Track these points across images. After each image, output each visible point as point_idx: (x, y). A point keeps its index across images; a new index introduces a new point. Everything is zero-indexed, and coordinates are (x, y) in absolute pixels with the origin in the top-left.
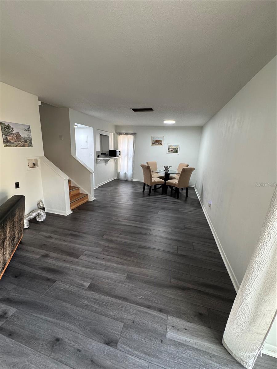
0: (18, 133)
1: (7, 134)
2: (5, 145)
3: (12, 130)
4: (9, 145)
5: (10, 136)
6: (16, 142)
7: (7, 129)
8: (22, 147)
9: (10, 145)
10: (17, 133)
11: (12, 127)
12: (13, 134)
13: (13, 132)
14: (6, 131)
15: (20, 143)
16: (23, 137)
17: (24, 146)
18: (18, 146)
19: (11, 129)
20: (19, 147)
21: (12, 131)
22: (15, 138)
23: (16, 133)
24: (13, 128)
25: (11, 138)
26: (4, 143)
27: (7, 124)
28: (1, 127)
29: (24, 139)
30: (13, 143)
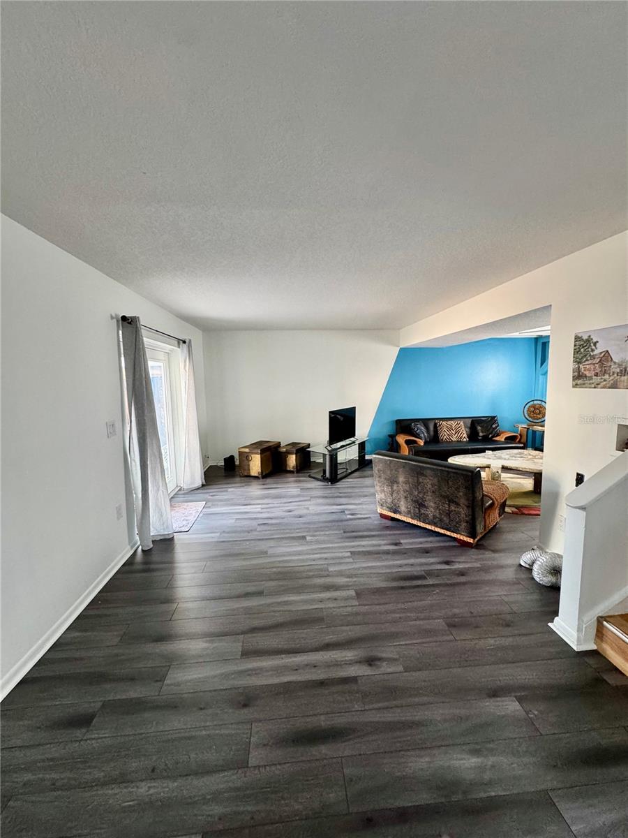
0: (607, 351)
1: (582, 358)
2: (574, 383)
3: (593, 347)
4: (581, 384)
5: (587, 363)
6: (596, 375)
7: (583, 347)
8: (609, 388)
9: (584, 384)
10: (603, 354)
11: (595, 340)
12: (593, 357)
13: (595, 353)
14: (581, 353)
15: (606, 376)
16: (617, 361)
17: (614, 386)
18: (599, 386)
19: (592, 345)
20: (602, 388)
21: (593, 350)
22: (597, 365)
23: (601, 353)
24: (597, 342)
25: (588, 367)
26: (575, 378)
27: (585, 337)
28: (575, 346)
29: (620, 365)
30: (591, 378)
